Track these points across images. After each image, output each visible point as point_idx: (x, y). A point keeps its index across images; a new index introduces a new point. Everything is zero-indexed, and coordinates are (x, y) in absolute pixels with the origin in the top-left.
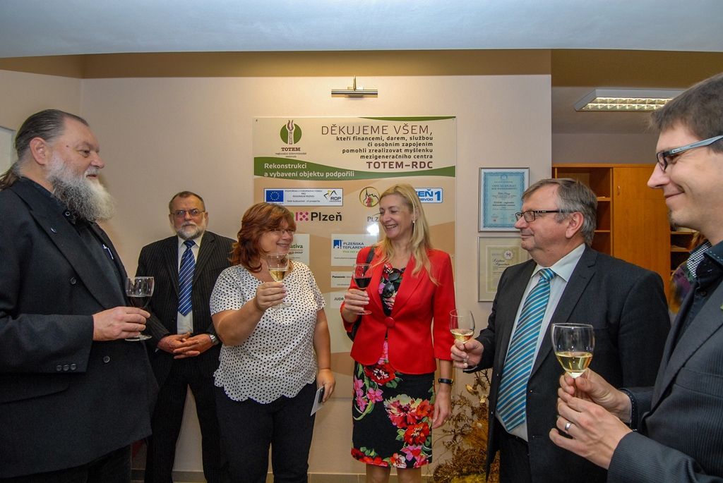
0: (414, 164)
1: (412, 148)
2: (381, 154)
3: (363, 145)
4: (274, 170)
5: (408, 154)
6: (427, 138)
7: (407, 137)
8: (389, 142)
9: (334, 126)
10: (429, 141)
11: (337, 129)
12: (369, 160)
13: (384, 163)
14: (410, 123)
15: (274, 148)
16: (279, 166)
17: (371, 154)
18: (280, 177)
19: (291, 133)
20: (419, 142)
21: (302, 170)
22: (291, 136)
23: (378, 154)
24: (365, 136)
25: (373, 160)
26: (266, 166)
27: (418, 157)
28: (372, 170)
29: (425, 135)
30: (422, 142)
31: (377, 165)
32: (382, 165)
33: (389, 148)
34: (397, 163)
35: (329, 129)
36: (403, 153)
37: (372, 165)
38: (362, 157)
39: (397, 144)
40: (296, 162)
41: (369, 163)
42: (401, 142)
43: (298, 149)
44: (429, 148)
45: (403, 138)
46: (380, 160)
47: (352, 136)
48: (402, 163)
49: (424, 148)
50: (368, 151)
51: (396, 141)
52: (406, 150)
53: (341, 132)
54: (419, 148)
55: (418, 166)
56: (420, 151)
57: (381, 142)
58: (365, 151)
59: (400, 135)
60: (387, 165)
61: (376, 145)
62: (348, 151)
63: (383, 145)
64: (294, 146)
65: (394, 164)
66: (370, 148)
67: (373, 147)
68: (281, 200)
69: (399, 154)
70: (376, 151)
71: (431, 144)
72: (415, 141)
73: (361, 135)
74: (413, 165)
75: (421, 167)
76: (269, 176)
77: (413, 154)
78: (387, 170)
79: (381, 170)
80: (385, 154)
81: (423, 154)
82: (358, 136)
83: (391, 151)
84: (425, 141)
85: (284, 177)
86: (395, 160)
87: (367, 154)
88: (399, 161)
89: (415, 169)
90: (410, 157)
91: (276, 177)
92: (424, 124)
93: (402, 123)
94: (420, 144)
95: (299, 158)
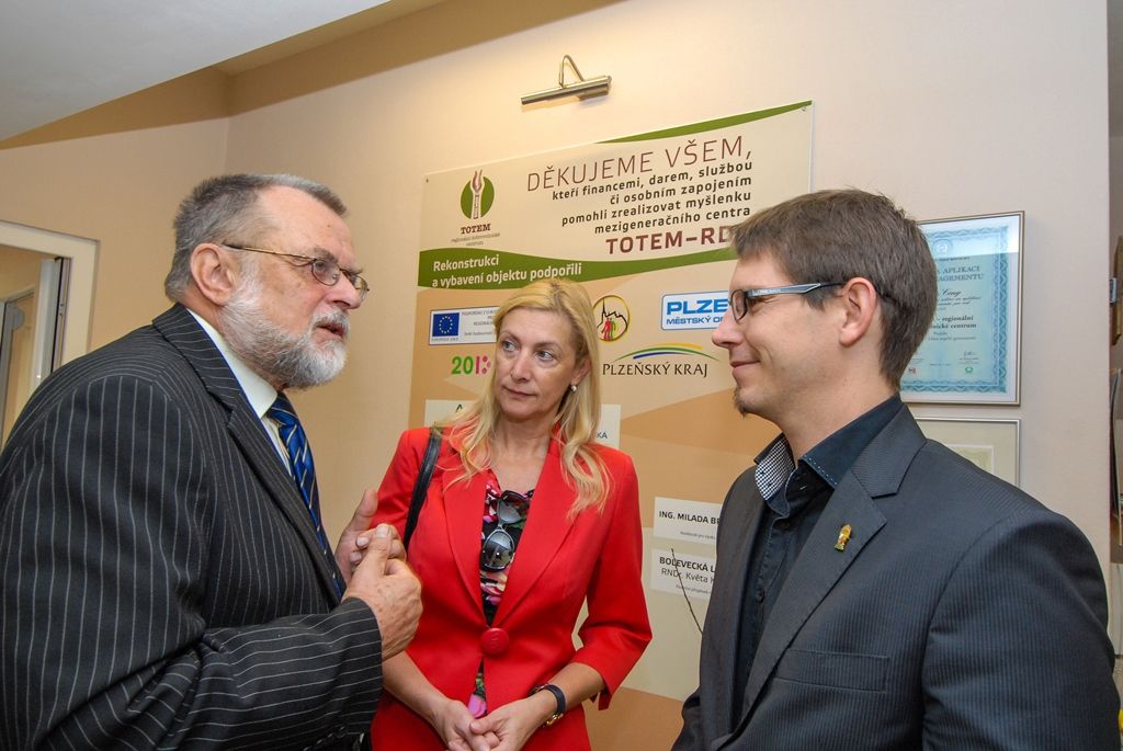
0: (707, 235)
1: (704, 195)
2: (636, 218)
3: (601, 202)
4: (447, 274)
5: (693, 211)
6: (739, 167)
7: (693, 171)
8: (652, 189)
9: (550, 170)
10: (744, 174)
11: (554, 175)
12: (612, 235)
13: (641, 238)
14: (700, 137)
15: (449, 230)
16: (457, 265)
17: (615, 221)
18: (456, 287)
19: (478, 196)
20: (720, 178)
21: (489, 270)
22: (477, 202)
23: (630, 219)
24: (605, 183)
25: (620, 235)
26: (437, 266)
27: (716, 215)
28: (618, 257)
29: (734, 160)
30: (725, 177)
31: (627, 245)
32: (637, 243)
33: (652, 202)
34: (669, 235)
35: (538, 180)
36: (684, 210)
37: (617, 245)
38: (599, 229)
39: (672, 191)
40: (480, 254)
41: (611, 241)
42: (678, 185)
43: (487, 227)
44: (742, 190)
45: (684, 175)
46: (632, 233)
47: (581, 186)
48: (679, 234)
49: (731, 191)
50: (610, 214)
51: (669, 185)
52: (690, 203)
53: (559, 181)
54: (719, 193)
55: (716, 237)
56: (720, 200)
57: (636, 191)
58: (603, 215)
59: (678, 169)
60: (647, 242)
61: (627, 199)
62: (572, 220)
63: (641, 197)
64: (482, 221)
65: (663, 240)
66: (617, 207)
67: (622, 206)
68: (455, 332)
69: (675, 213)
70: (626, 212)
71: (747, 180)
72: (710, 179)
73: (599, 183)
74: (704, 237)
75: (721, 240)
76: (439, 286)
77: (706, 209)
78: (649, 254)
79: (635, 255)
80: (644, 217)
81: (726, 206)
82: (593, 185)
83: (656, 208)
84: (733, 176)
85: (463, 287)
86: (664, 229)
87: (609, 221)
88: (673, 229)
89: (708, 247)
90: (697, 218)
91: (451, 287)
92: (730, 133)
93: (683, 140)
94: (721, 185)
95: (488, 244)
